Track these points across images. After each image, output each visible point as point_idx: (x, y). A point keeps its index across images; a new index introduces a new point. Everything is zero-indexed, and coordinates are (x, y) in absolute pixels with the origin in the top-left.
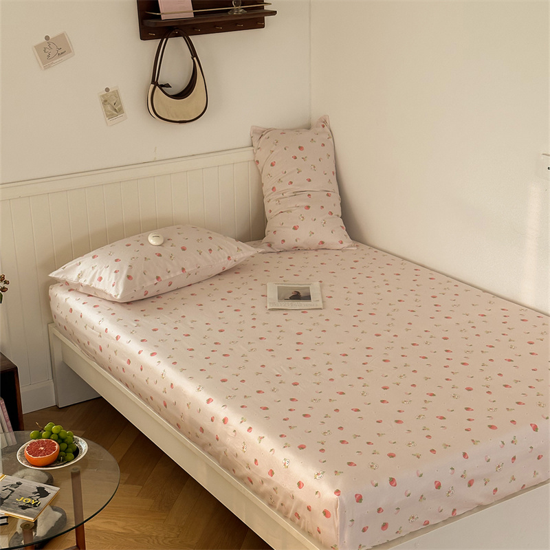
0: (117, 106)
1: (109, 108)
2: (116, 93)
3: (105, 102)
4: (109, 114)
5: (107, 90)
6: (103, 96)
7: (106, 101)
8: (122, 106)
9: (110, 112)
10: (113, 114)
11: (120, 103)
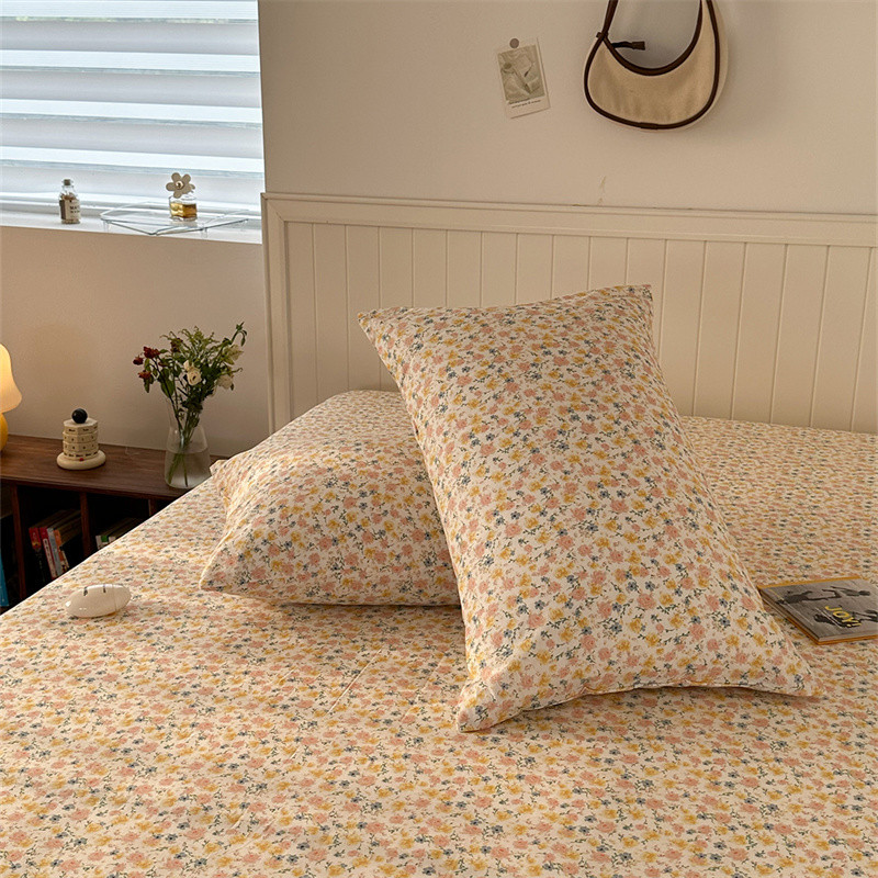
0: (532, 78)
1: (513, 80)
2: (532, 53)
3: (507, 68)
4: (511, 92)
5: (514, 43)
6: (504, 55)
7: (508, 66)
8: (540, 81)
9: (514, 89)
10: (519, 95)
11: (538, 74)
